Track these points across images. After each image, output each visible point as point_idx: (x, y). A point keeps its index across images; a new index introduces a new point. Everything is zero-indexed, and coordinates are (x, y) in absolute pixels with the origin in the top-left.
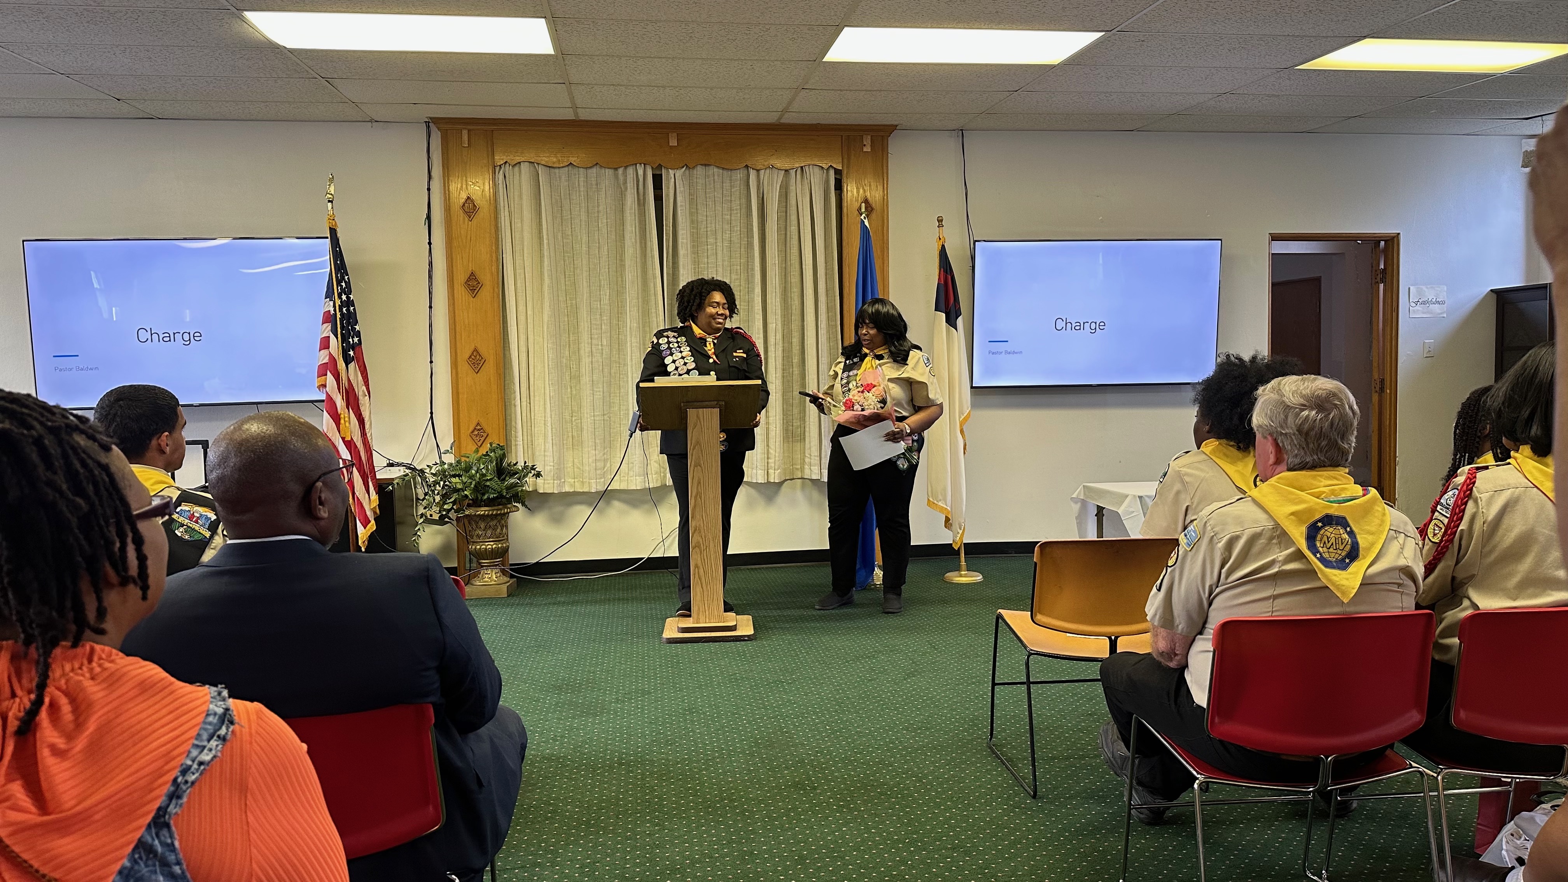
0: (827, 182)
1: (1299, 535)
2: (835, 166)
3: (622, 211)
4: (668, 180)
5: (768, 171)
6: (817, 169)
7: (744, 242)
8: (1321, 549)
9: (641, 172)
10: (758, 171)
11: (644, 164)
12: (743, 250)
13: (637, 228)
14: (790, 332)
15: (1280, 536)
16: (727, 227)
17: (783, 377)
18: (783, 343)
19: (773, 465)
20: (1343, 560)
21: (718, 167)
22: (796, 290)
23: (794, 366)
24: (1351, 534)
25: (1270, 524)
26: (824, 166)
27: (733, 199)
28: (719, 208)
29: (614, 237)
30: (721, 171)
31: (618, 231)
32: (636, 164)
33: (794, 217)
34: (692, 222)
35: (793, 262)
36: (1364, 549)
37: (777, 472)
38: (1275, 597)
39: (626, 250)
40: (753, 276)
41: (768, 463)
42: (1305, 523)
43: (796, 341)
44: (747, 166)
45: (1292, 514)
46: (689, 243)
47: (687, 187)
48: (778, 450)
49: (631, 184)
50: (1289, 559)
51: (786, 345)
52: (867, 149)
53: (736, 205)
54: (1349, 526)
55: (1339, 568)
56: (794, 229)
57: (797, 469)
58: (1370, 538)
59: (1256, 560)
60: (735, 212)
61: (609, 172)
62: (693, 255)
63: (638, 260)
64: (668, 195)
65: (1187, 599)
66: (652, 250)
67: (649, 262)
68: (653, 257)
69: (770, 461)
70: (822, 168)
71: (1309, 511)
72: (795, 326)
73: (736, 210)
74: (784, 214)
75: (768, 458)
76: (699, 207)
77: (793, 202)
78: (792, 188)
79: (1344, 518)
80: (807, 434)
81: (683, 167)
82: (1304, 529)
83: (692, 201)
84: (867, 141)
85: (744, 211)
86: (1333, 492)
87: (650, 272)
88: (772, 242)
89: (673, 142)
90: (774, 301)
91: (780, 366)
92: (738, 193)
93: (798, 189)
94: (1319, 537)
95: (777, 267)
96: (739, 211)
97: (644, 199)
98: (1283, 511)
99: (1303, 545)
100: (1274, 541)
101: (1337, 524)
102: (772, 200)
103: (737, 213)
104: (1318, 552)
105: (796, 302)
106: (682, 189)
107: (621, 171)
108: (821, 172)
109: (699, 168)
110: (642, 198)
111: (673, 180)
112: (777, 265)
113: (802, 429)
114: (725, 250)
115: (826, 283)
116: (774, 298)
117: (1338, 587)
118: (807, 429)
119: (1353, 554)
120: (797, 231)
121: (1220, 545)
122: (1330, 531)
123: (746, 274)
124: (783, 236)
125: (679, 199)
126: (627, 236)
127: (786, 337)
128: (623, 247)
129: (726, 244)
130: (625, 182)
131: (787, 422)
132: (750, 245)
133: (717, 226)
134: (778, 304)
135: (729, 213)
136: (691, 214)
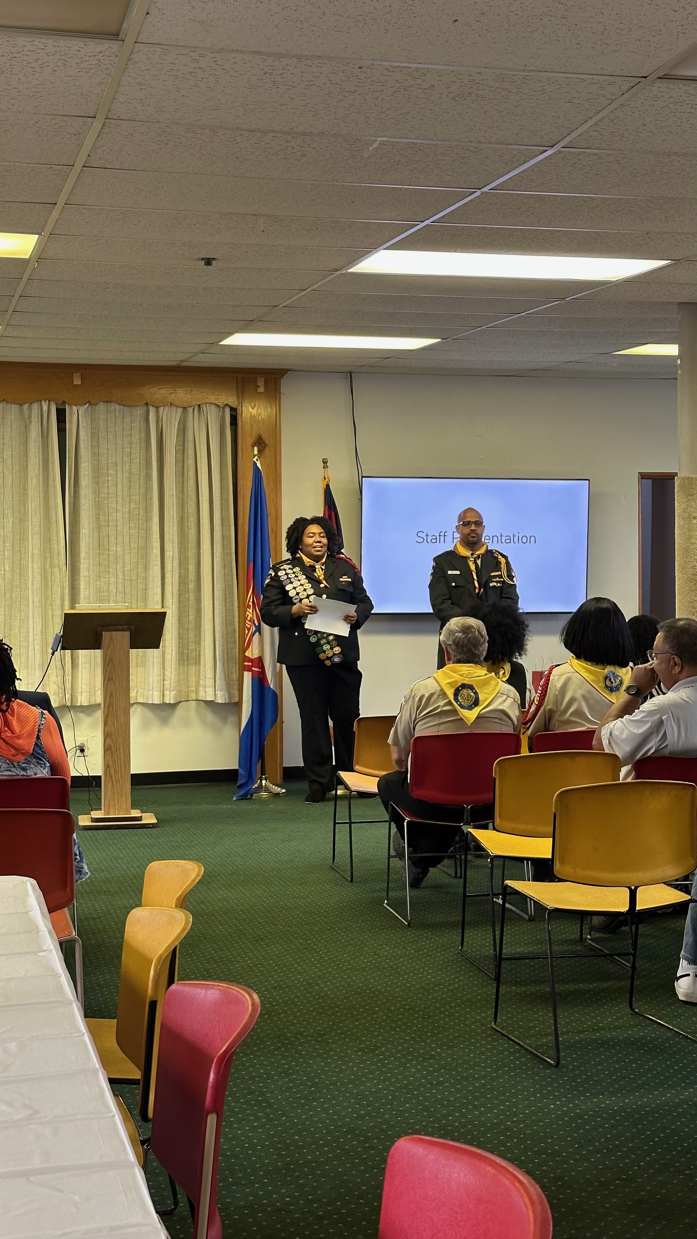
0: (223, 419)
1: (450, 693)
2: (230, 404)
3: (26, 443)
4: (71, 415)
5: (167, 408)
6: (213, 408)
7: (143, 473)
8: (460, 700)
9: (45, 408)
10: (157, 408)
11: (49, 401)
12: (142, 481)
13: (41, 459)
14: (187, 559)
15: (443, 694)
16: (126, 459)
17: (179, 602)
18: (180, 569)
19: (169, 687)
20: (471, 706)
21: (119, 404)
22: (192, 520)
23: (190, 591)
24: (476, 693)
25: (439, 689)
26: (220, 404)
27: (133, 433)
28: (119, 441)
29: (17, 468)
30: (122, 407)
31: (21, 462)
32: (41, 401)
33: (191, 452)
34: (93, 454)
35: (190, 493)
36: (482, 701)
37: (173, 693)
38: (439, 724)
39: (29, 480)
40: (151, 505)
41: (163, 685)
42: (453, 687)
43: (192, 568)
44: (147, 404)
45: (448, 683)
46: (90, 474)
47: (89, 422)
48: (173, 672)
49: (35, 419)
50: (445, 705)
51: (183, 571)
52: (261, 389)
53: (136, 439)
54: (474, 689)
55: (468, 709)
56: (191, 462)
57: (192, 691)
58: (486, 696)
59: (432, 706)
60: (135, 445)
61: (15, 408)
62: (94, 486)
63: (41, 490)
64: (70, 429)
65: (404, 729)
66: (54, 481)
67: (51, 492)
68: (55, 487)
69: (165, 682)
70: (219, 406)
71: (456, 682)
72: (192, 553)
73: (136, 443)
74: (182, 448)
75: (164, 680)
76: (100, 440)
77: (191, 438)
78: (190, 424)
79: (472, 686)
80: (202, 658)
81: (86, 404)
82: (453, 690)
83: (94, 436)
84: (261, 382)
85: (143, 444)
86: (469, 673)
87: (52, 501)
88: (170, 474)
89: (77, 381)
90: (171, 529)
91: (176, 592)
92: (138, 427)
93: (195, 425)
94: (460, 694)
95: (175, 499)
96: (138, 445)
97: (48, 432)
98: (444, 682)
99: (452, 697)
100: (441, 697)
101: (468, 688)
102: (170, 436)
103: (137, 447)
104: (459, 701)
105: (192, 532)
106: (85, 424)
107: (26, 406)
108: (217, 410)
109: (101, 404)
110: (45, 432)
111: (77, 416)
112: (175, 496)
113: (198, 653)
114: (125, 481)
115: (222, 513)
116: (171, 527)
117: (466, 718)
118: (202, 653)
119: (476, 703)
120: (194, 463)
121: (417, 700)
122: (465, 692)
123: (144, 504)
124: (180, 469)
125: (82, 434)
126: (30, 467)
127: (183, 564)
128: (26, 477)
129: (126, 475)
130: (30, 416)
131: (183, 646)
132: (148, 476)
133: (118, 459)
134: (175, 533)
135: (129, 446)
136: (92, 446)
